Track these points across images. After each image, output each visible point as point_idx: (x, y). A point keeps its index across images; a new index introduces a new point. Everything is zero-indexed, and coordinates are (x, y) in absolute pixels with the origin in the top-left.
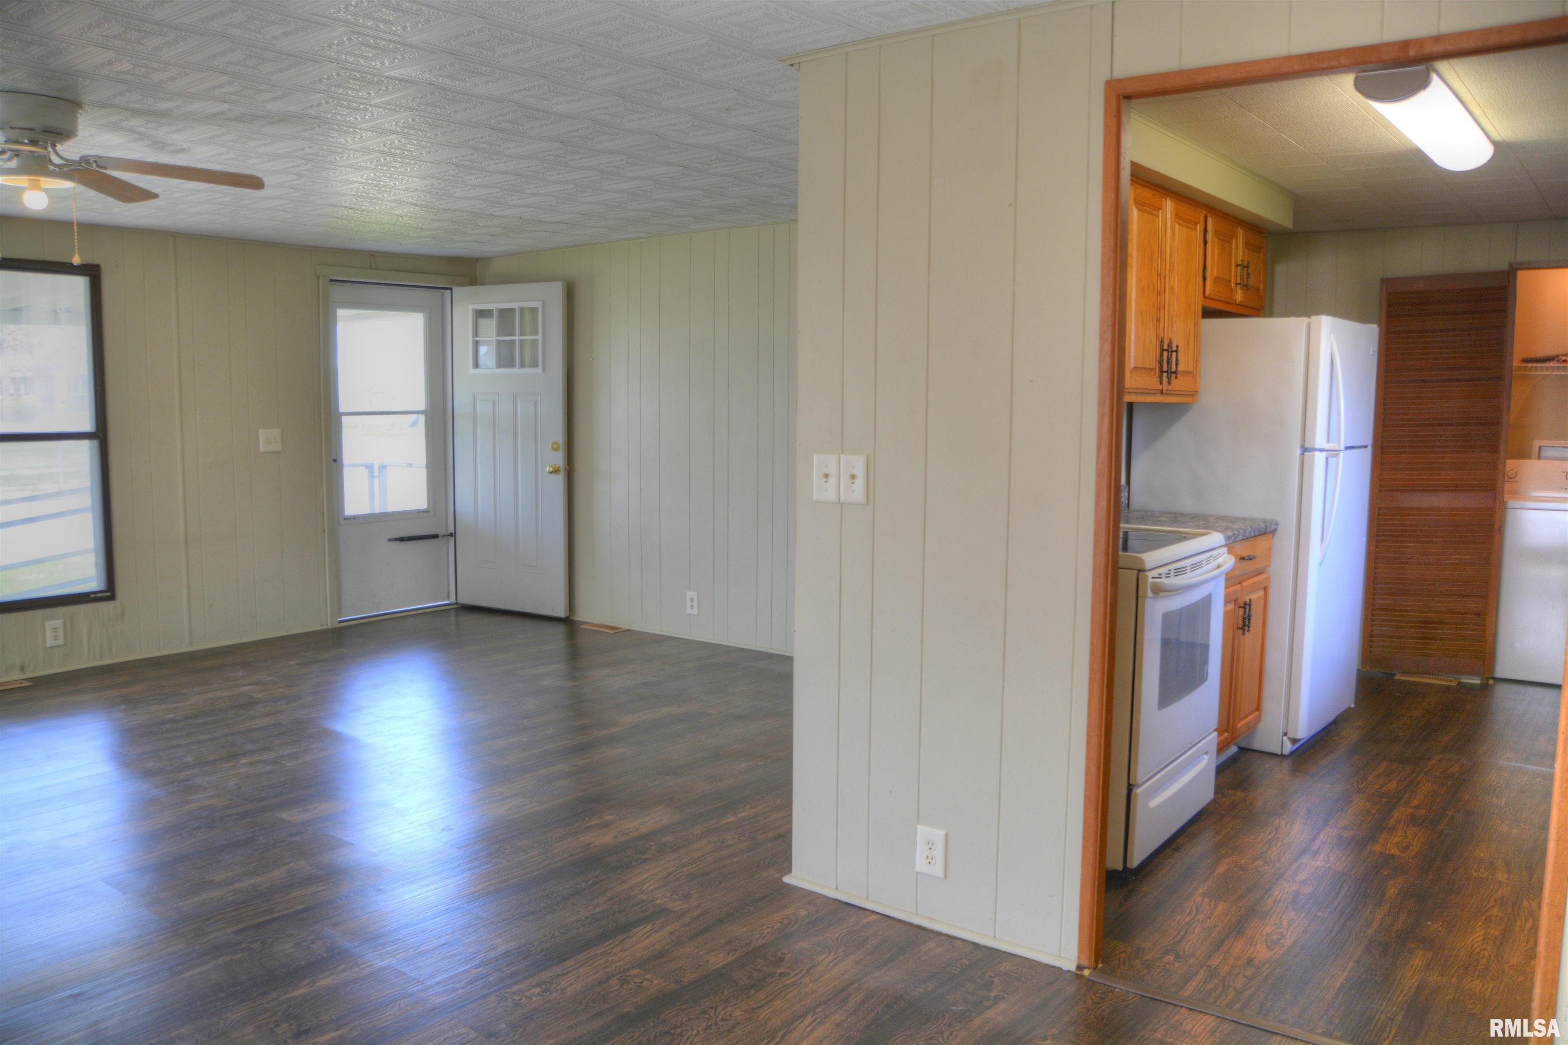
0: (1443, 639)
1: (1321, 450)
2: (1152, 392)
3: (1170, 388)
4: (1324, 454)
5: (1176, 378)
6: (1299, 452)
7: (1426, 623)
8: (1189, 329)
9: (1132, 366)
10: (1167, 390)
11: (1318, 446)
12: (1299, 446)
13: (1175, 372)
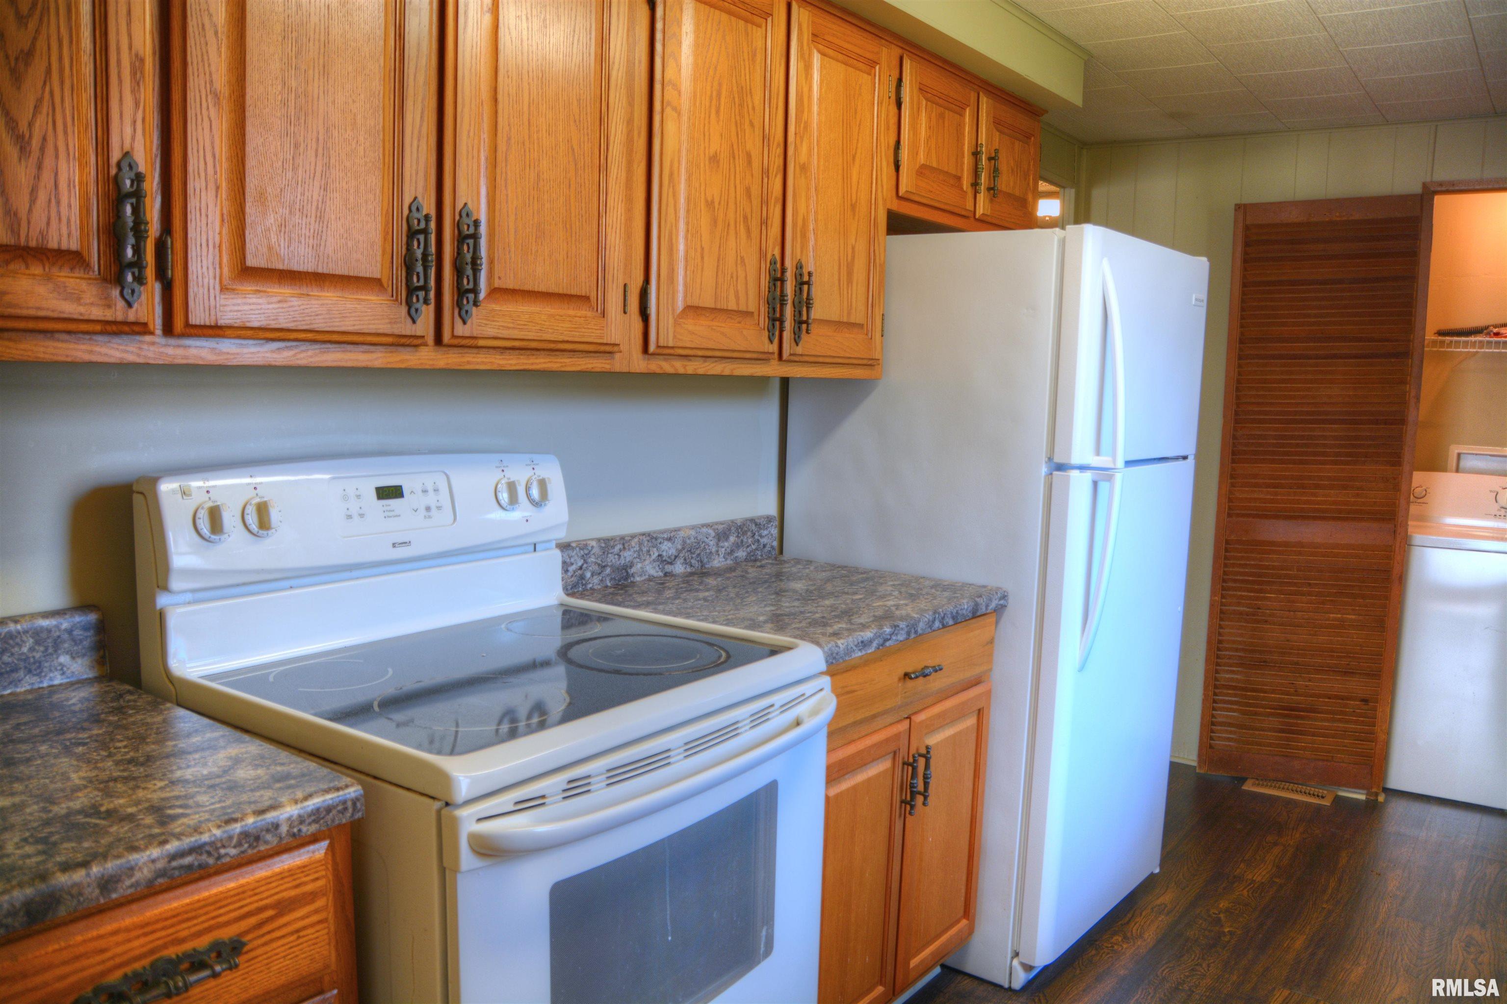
0: (1313, 735)
1: (1083, 468)
2: (748, 356)
3: (799, 350)
4: (1088, 476)
5: (807, 332)
6: (1044, 470)
7: (1293, 709)
8: (853, 248)
9: (680, 305)
10: (791, 355)
11: (1076, 460)
12: (1044, 459)
13: (806, 322)
